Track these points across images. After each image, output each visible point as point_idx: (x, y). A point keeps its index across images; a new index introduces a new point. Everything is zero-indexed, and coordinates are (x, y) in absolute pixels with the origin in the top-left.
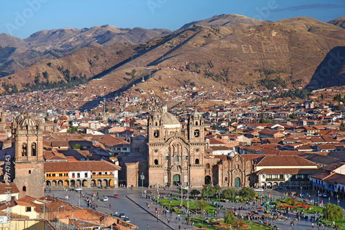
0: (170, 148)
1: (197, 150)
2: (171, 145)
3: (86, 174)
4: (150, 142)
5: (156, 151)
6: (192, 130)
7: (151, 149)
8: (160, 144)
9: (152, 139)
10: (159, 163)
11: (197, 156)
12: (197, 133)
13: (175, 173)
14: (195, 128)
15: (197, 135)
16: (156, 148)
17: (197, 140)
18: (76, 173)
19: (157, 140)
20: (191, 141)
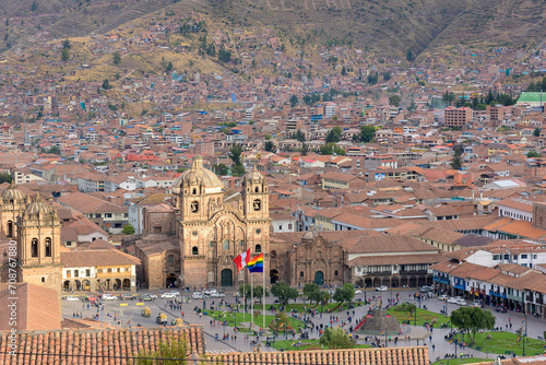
0: (216, 229)
1: (258, 231)
2: (217, 224)
3: (88, 272)
4: (186, 219)
5: (195, 233)
6: (250, 199)
7: (187, 231)
8: (201, 222)
9: (188, 215)
10: (200, 252)
11: (257, 240)
12: (258, 203)
13: (224, 267)
14: (255, 197)
15: (257, 207)
16: (195, 228)
17: (258, 215)
18: (72, 270)
19: (196, 217)
20: (249, 217)
